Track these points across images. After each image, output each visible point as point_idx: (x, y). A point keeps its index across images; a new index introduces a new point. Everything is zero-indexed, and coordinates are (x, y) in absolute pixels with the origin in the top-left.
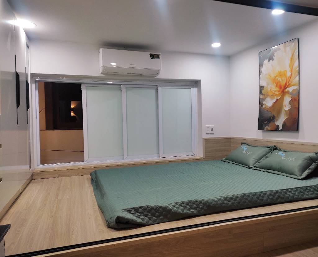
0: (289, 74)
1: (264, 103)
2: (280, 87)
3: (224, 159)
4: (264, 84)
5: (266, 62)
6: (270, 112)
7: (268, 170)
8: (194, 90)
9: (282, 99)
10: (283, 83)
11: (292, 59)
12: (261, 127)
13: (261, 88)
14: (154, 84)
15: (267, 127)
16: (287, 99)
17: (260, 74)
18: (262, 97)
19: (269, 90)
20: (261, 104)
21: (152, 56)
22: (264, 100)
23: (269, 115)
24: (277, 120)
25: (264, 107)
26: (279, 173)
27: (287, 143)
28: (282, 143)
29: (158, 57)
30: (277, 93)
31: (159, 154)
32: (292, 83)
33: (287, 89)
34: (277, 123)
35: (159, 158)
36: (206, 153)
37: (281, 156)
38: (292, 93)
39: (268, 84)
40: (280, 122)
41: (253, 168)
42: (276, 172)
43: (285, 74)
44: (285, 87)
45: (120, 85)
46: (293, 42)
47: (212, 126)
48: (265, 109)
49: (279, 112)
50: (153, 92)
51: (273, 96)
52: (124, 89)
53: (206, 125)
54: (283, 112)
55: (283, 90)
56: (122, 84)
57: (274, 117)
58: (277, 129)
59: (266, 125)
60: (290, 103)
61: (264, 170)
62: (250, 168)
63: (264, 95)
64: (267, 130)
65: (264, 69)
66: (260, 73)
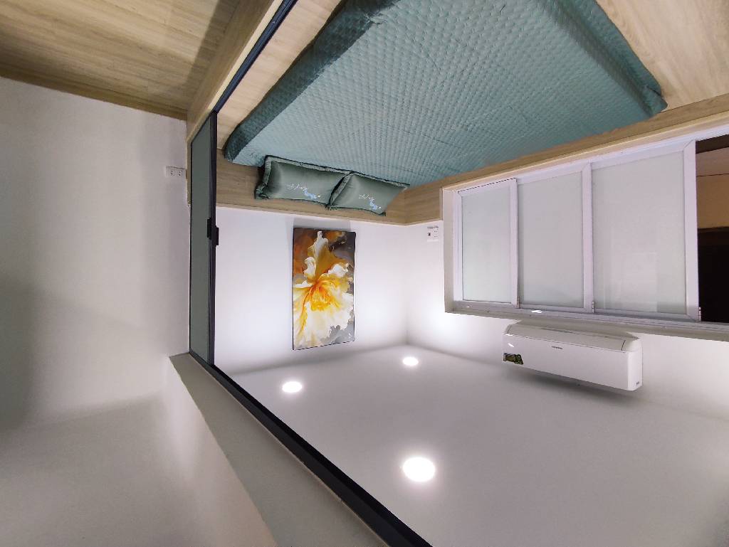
0: (308, 305)
1: (347, 271)
2: (321, 289)
3: (406, 188)
4: (347, 296)
5: (344, 326)
6: (336, 257)
7: (324, 170)
8: (458, 297)
9: (318, 273)
10: (316, 293)
11: (304, 323)
12: (351, 237)
13: (351, 290)
14: (524, 311)
15: (341, 236)
16: (311, 271)
17: (353, 310)
18: (350, 279)
19: (338, 288)
20: (351, 268)
21: (517, 359)
22: (347, 275)
23: (337, 253)
24: (325, 244)
25: (347, 265)
26: (304, 166)
27: (313, 213)
28: (319, 214)
29: (508, 357)
30: (325, 281)
31: (518, 186)
32: (304, 291)
33: (310, 285)
34: (326, 240)
35: (519, 176)
36: (438, 197)
37: (308, 191)
38: (304, 279)
39: (340, 295)
40: (320, 242)
41: (349, 172)
42: (310, 167)
43: (314, 306)
44: (314, 288)
45: (596, 313)
46: (301, 346)
47: (430, 240)
48: (345, 262)
49: (322, 255)
50: (528, 297)
51: (332, 279)
52: (588, 303)
53: (437, 241)
54: (316, 255)
55: (316, 284)
56: (592, 313)
57: (331, 250)
58: (326, 233)
59: (343, 239)
60: (305, 267)
61: (331, 170)
62: (352, 172)
63: (346, 281)
64: (340, 232)
65: (348, 317)
66: (352, 313)
